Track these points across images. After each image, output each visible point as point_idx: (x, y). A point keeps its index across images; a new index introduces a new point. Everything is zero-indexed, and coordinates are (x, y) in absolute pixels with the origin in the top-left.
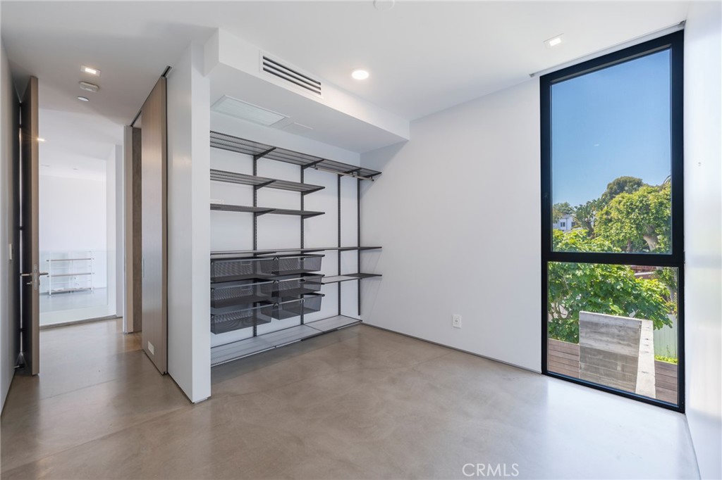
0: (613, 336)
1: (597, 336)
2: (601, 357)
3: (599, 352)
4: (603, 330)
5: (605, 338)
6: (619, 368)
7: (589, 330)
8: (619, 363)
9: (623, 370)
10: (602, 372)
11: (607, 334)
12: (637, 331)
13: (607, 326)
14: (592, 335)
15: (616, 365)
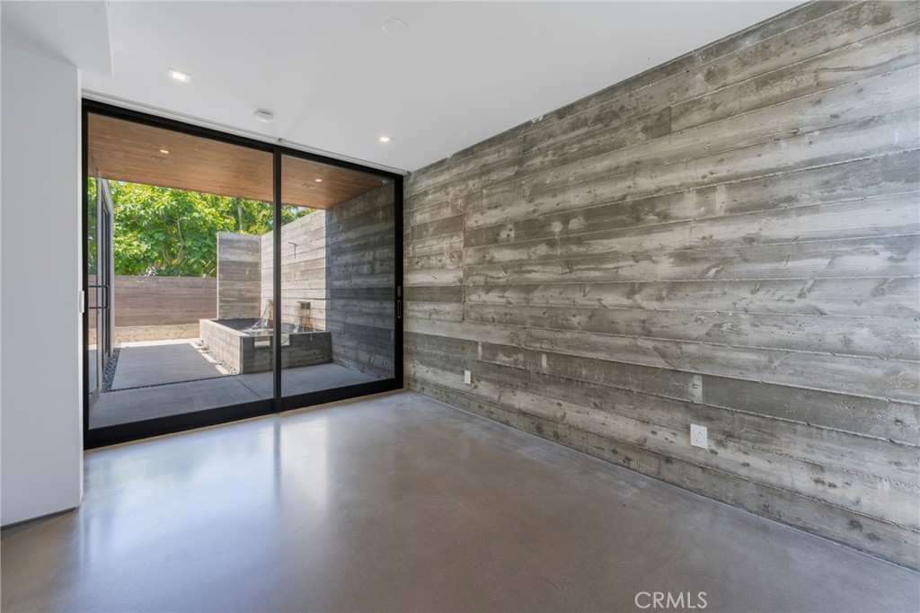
0: (243, 249)
1: (232, 251)
2: (234, 267)
3: (234, 263)
4: (237, 245)
5: (238, 251)
6: (247, 273)
7: (225, 246)
8: (247, 269)
9: (250, 274)
10: (236, 278)
11: (239, 248)
12: (258, 243)
13: (239, 241)
14: (229, 250)
15: (245, 270)
